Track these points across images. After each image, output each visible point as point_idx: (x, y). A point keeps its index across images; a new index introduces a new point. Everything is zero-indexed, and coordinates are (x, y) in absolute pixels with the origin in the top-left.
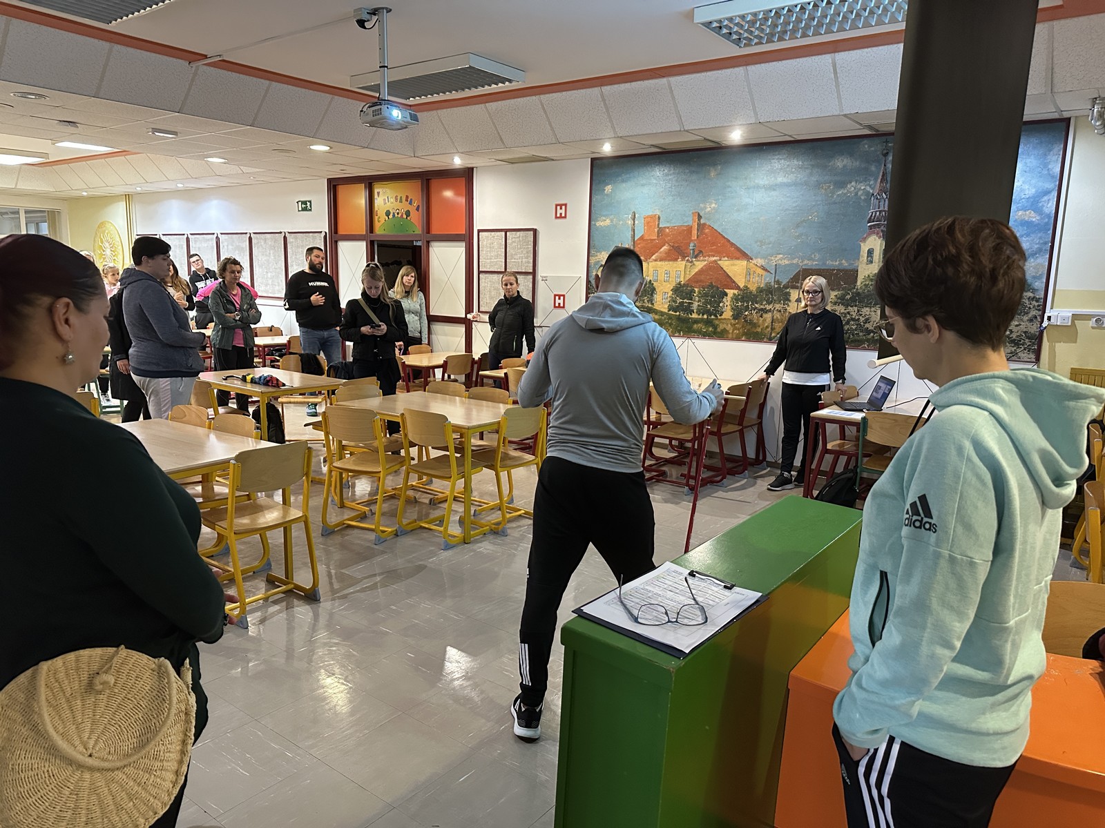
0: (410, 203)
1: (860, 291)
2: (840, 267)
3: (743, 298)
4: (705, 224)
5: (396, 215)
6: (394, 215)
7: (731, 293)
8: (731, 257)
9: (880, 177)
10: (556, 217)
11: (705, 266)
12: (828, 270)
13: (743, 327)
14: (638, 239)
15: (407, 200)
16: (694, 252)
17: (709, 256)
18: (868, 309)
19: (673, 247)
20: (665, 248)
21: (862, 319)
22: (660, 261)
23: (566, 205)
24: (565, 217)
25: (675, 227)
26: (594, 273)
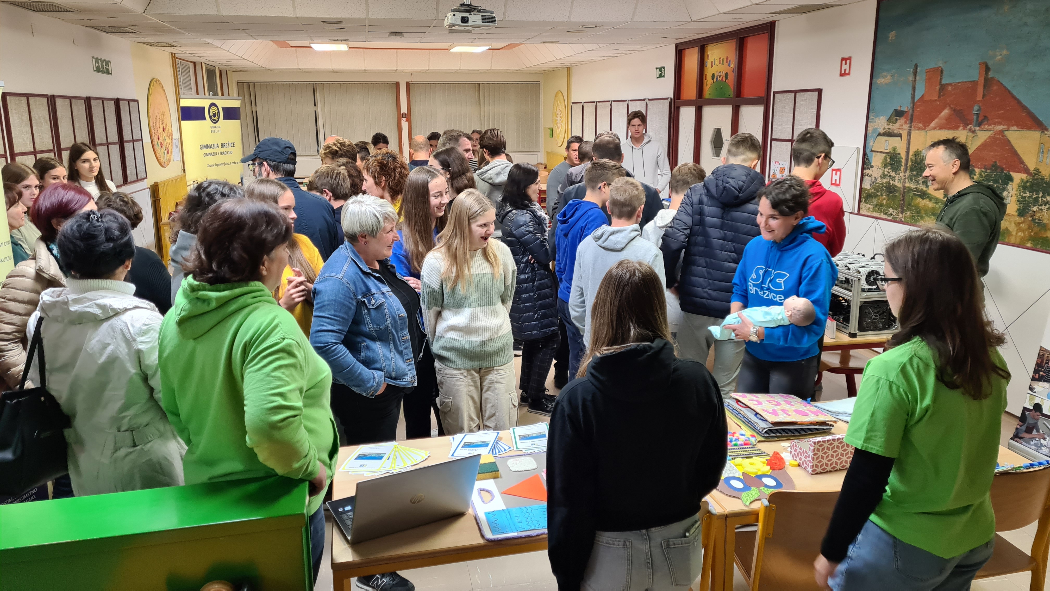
0: (729, 65)
3: (1032, 186)
4: (992, 78)
5: (719, 79)
6: (717, 78)
7: (1018, 177)
8: (1023, 126)
10: (841, 75)
11: (990, 137)
13: (1029, 227)
14: (919, 100)
15: (727, 62)
16: (978, 117)
17: (995, 124)
19: (954, 110)
20: (946, 112)
22: (940, 129)
23: (850, 59)
24: (848, 74)
25: (958, 83)
26: (871, 144)
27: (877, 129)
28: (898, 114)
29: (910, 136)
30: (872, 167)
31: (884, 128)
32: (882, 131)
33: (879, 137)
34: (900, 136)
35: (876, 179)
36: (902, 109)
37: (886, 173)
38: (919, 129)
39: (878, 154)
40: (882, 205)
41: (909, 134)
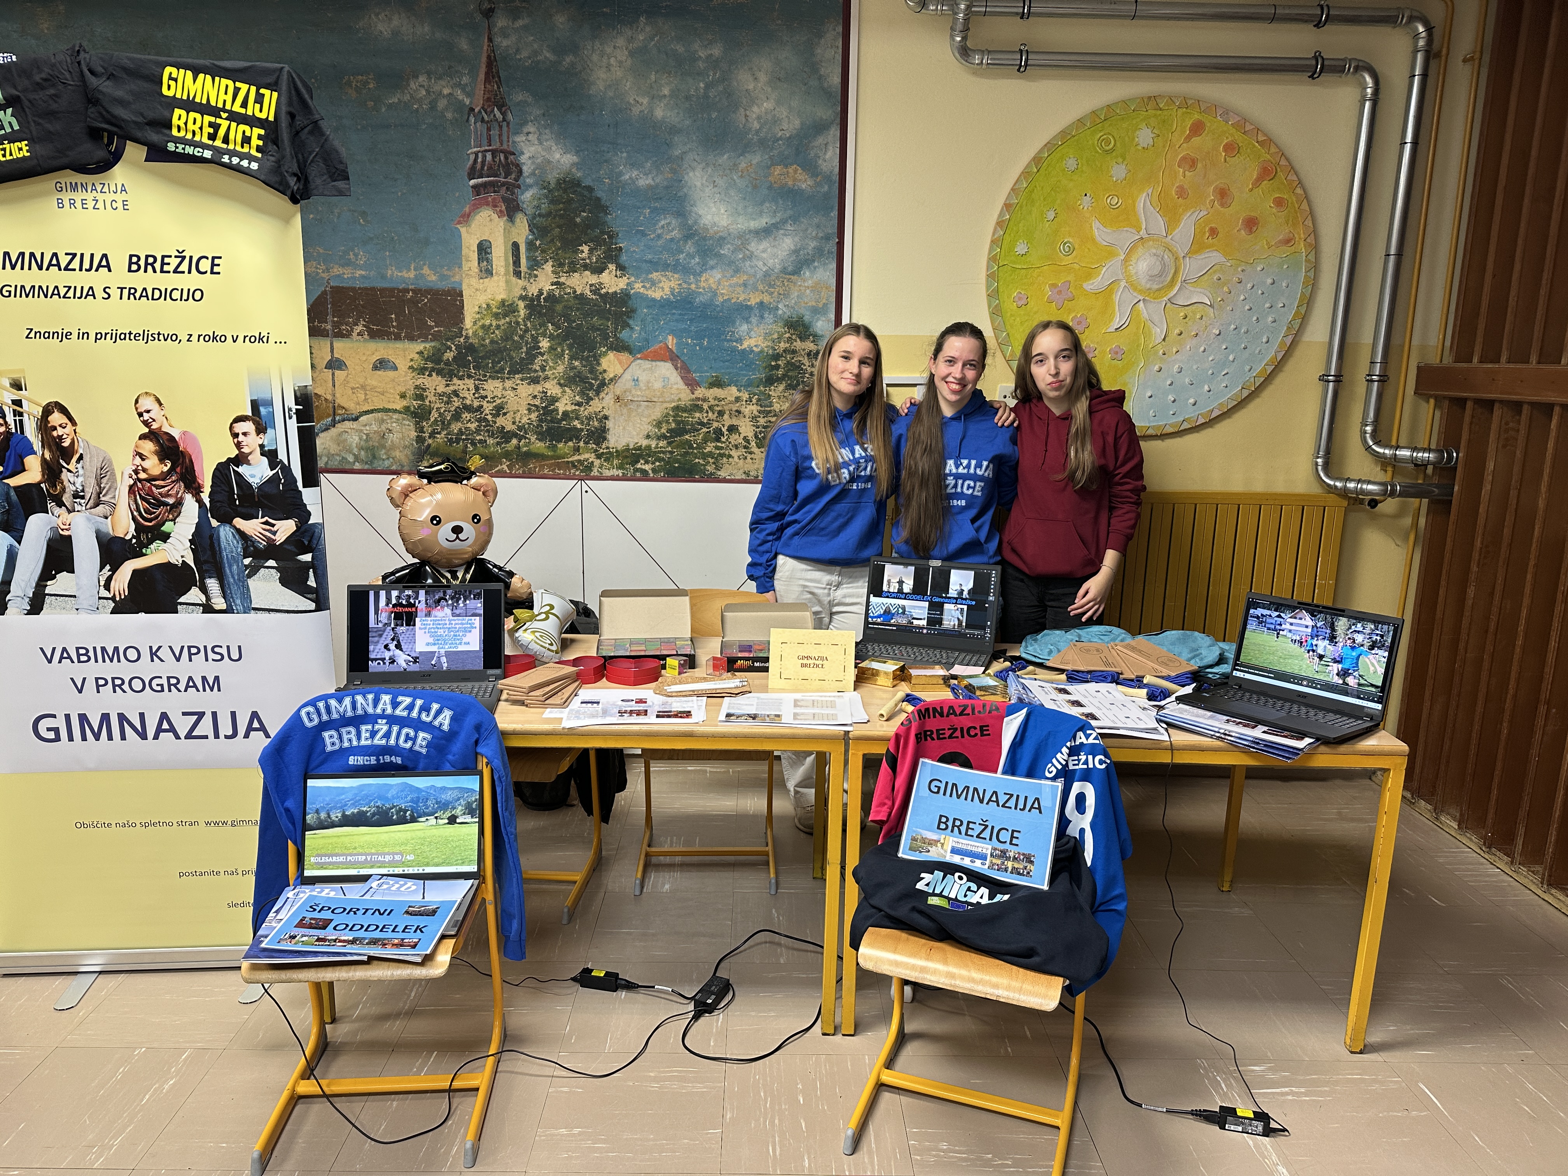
1: (474, 341)
2: (422, 285)
9: (483, 69)
12: (392, 290)
18: (497, 383)
21: (488, 408)
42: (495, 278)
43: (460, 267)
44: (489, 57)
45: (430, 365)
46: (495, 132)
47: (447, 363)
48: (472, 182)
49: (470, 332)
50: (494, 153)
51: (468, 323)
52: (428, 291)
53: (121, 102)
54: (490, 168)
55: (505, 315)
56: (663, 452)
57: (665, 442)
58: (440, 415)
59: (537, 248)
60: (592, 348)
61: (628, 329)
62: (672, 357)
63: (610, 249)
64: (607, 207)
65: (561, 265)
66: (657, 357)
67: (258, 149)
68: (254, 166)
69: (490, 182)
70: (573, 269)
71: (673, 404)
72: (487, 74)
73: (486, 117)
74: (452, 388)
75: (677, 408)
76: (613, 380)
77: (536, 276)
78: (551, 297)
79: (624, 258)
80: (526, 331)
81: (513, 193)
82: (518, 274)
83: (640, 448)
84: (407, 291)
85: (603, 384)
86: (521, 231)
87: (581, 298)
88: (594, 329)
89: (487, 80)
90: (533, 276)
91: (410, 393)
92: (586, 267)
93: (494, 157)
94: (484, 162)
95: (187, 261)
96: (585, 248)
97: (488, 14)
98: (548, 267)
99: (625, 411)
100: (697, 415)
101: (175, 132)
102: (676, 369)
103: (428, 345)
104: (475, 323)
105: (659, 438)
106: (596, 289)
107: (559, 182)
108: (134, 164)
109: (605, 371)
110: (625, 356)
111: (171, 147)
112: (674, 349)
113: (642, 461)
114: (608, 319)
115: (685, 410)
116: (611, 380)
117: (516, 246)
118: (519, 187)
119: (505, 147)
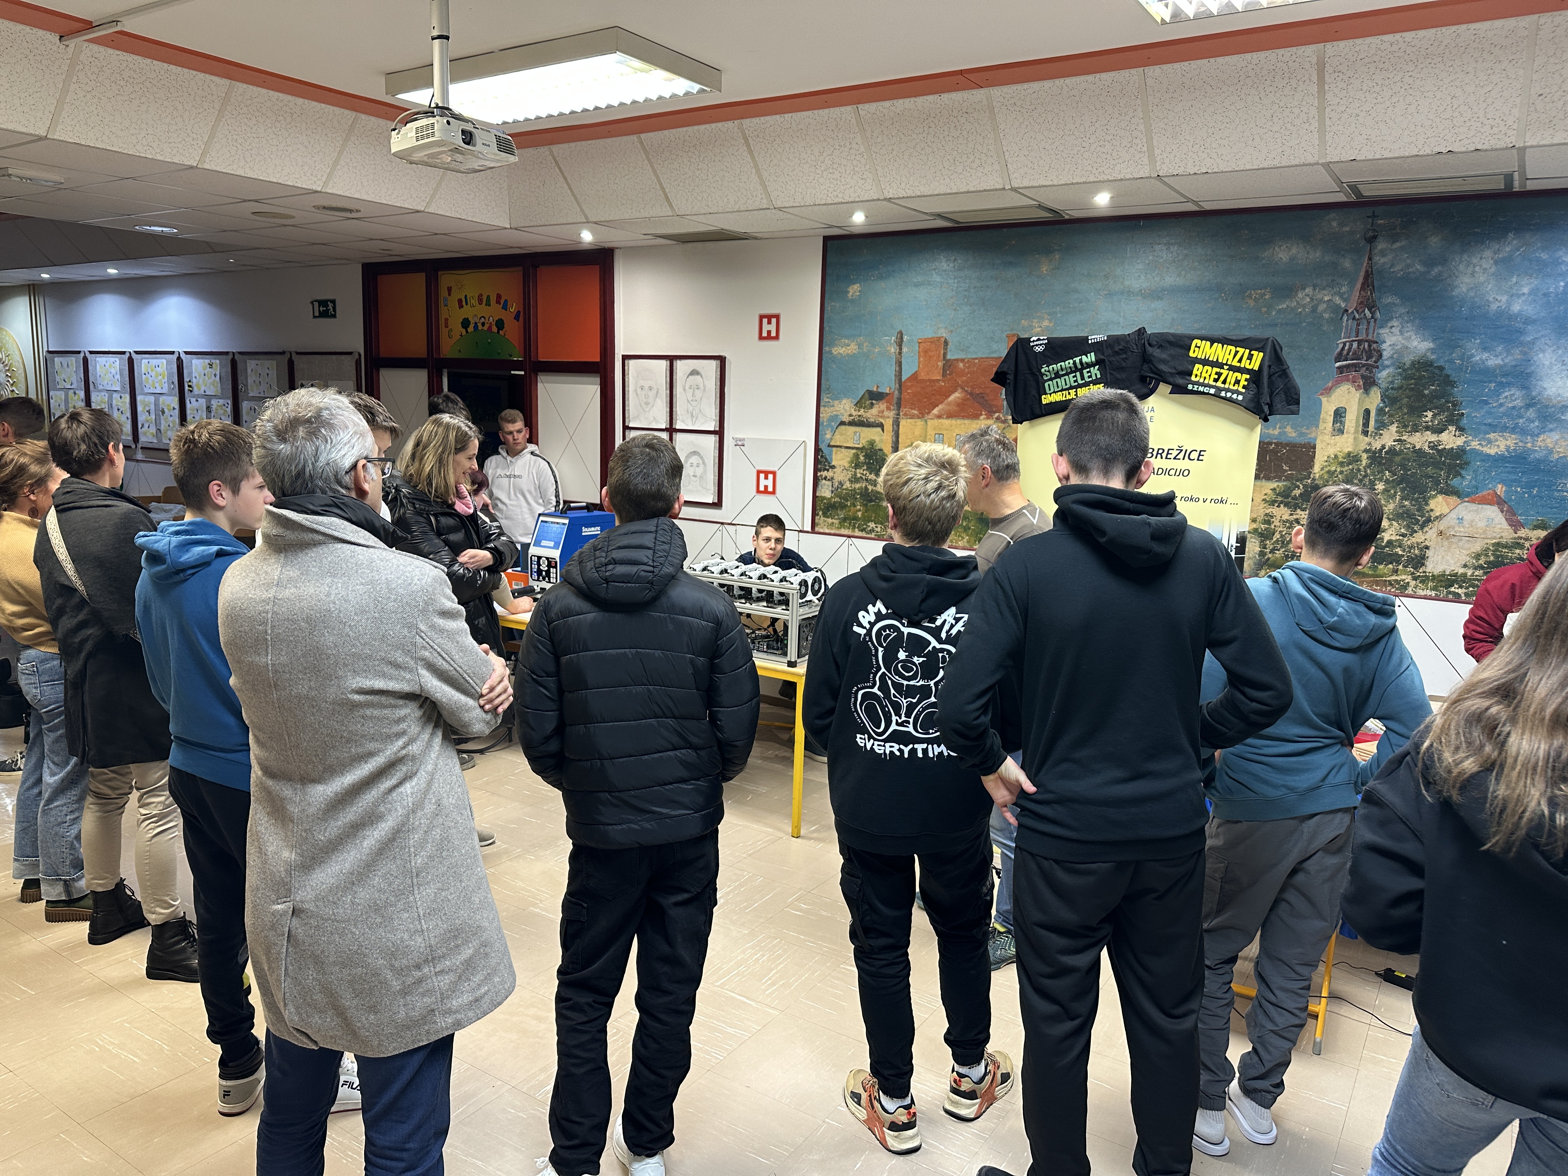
0: (505, 307)
2: (1283, 440)
9: (1360, 281)
10: (761, 338)
14: (909, 379)
15: (498, 302)
19: (971, 394)
22: (948, 417)
23: (777, 317)
24: (777, 337)
25: (976, 359)
26: (828, 436)
27: (837, 416)
28: (875, 396)
29: (898, 426)
30: (833, 467)
31: (850, 415)
32: (846, 419)
33: (843, 427)
34: (881, 426)
35: (841, 484)
36: (879, 390)
37: (859, 475)
38: (912, 417)
39: (843, 450)
40: (856, 518)
41: (896, 423)
42: (1345, 435)
43: (1317, 426)
44: (1367, 271)
45: (1280, 499)
46: (1362, 327)
47: (1295, 498)
48: (1338, 364)
49: (1317, 476)
50: (1360, 342)
51: (1317, 469)
52: (1287, 445)
53: (1164, 361)
54: (1354, 353)
55: (1349, 464)
56: (1478, 580)
57: (1481, 572)
58: (1282, 536)
59: (1385, 414)
60: (1423, 491)
61: (1459, 478)
62: (1499, 502)
63: (1452, 415)
64: (1455, 382)
65: (1405, 426)
66: (1484, 501)
67: (1244, 387)
68: (1240, 398)
69: (1353, 364)
70: (1415, 429)
71: (1494, 541)
72: (1363, 284)
73: (1357, 316)
74: (1295, 517)
75: (1498, 544)
76: (1439, 518)
77: (1381, 435)
78: (1392, 451)
79: (1464, 421)
80: (1365, 476)
81: (1371, 372)
82: (1365, 433)
83: (1456, 575)
84: (1271, 444)
85: (1429, 520)
86: (1374, 400)
87: (1419, 453)
88: (1428, 476)
89: (1363, 288)
90: (1377, 434)
91: (1259, 519)
92: (1427, 428)
93: (1359, 345)
94: (1349, 350)
95: (1183, 453)
96: (1430, 414)
97: (1372, 240)
98: (1393, 428)
99: (1446, 543)
100: (1518, 551)
101: (1193, 378)
102: (1502, 512)
103: (1280, 484)
104: (1322, 469)
105: (1475, 568)
106: (1433, 446)
107: (1413, 363)
108: (1163, 395)
109: (1432, 510)
110: (1453, 500)
111: (1190, 387)
112: (1502, 496)
113: (1456, 586)
114: (1442, 469)
115: (1505, 546)
116: (1437, 517)
117: (1367, 412)
118: (1377, 367)
119: (1370, 337)
